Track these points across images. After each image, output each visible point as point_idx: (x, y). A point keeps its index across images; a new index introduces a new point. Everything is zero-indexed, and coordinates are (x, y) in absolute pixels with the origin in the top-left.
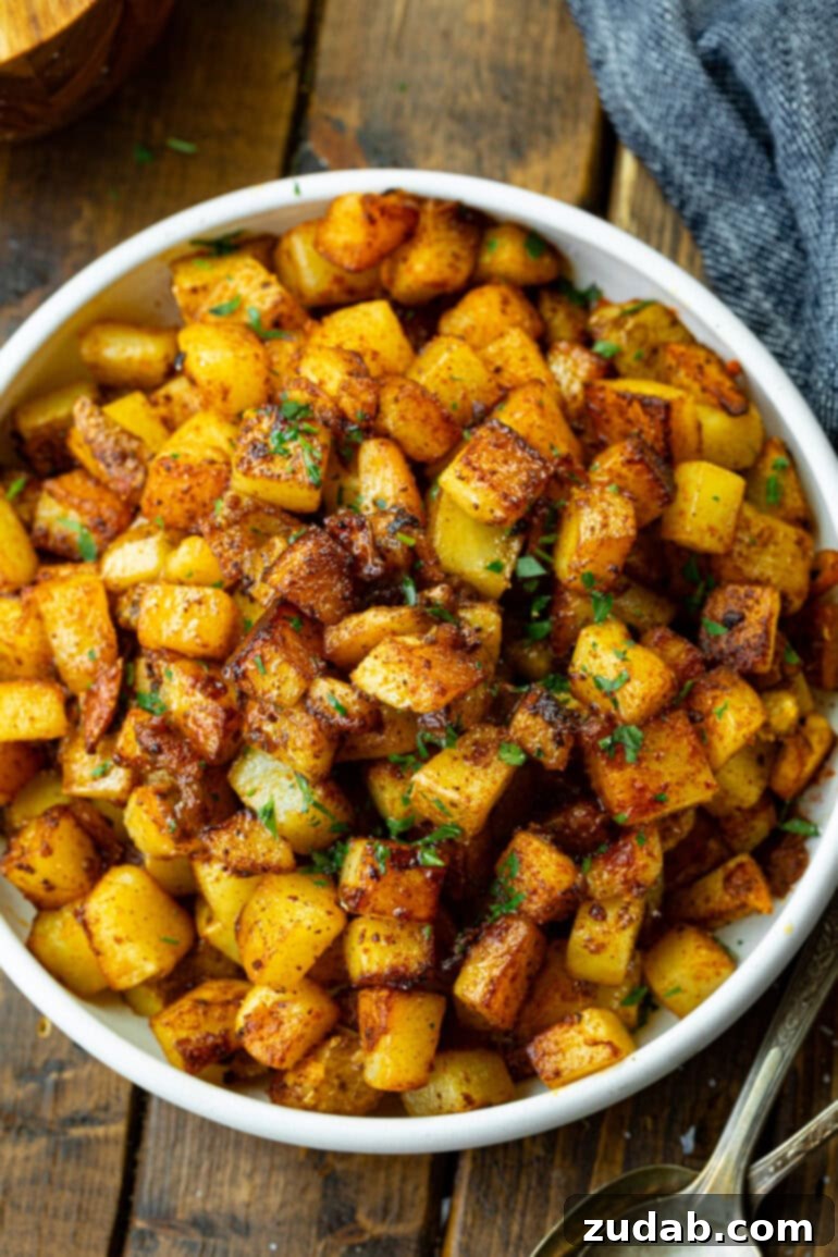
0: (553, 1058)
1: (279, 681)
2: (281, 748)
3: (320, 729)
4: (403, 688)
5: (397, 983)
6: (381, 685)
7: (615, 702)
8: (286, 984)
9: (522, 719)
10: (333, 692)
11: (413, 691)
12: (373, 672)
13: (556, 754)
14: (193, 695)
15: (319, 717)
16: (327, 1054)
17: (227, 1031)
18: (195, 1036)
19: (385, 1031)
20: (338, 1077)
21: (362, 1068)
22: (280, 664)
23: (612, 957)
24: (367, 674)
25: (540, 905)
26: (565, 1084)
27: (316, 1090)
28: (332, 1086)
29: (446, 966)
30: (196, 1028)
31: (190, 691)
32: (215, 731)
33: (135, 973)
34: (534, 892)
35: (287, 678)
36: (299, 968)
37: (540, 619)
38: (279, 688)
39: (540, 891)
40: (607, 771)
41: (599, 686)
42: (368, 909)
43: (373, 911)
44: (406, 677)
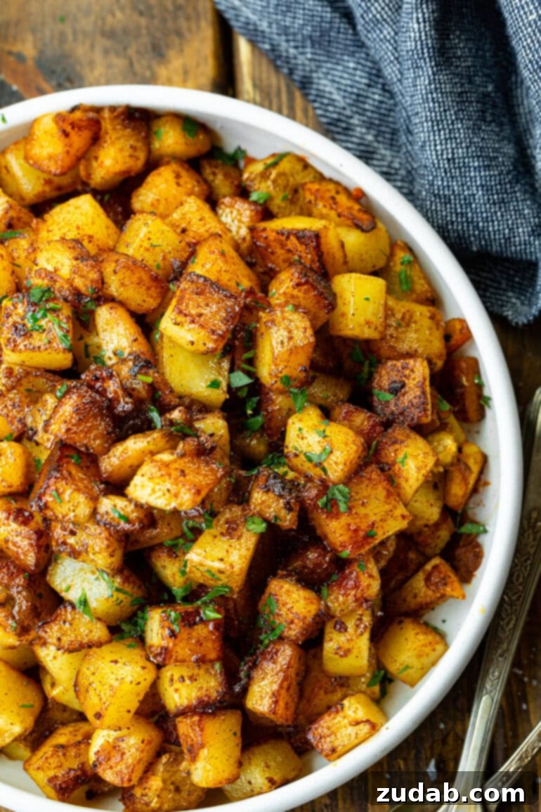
0: (328, 739)
1: (73, 506)
2: (84, 554)
3: (110, 535)
4: (168, 495)
5: (204, 709)
6: (150, 495)
7: (324, 470)
8: (121, 724)
9: (258, 497)
10: (115, 506)
11: (176, 496)
12: (143, 486)
13: (289, 517)
14: (9, 525)
15: (108, 526)
16: (161, 768)
17: (83, 764)
18: (60, 773)
19: (202, 746)
20: (173, 783)
21: (189, 773)
22: (72, 493)
23: (357, 657)
24: (139, 488)
25: (297, 631)
26: (339, 757)
27: (159, 796)
28: (170, 791)
29: (237, 689)
30: (60, 766)
31: (6, 522)
32: (31, 549)
33: (7, 735)
34: (292, 622)
35: (78, 503)
36: (129, 711)
37: (255, 415)
38: (74, 511)
39: (296, 621)
40: (328, 521)
41: (310, 460)
42: (172, 660)
43: (176, 661)
44: (168, 485)
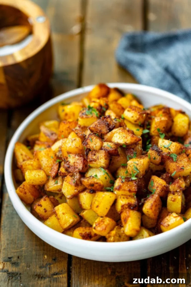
0: (167, 223)
1: (95, 143)
2: (97, 160)
3: (106, 152)
4: (124, 138)
5: (130, 207)
6: (118, 139)
7: (170, 149)
8: (103, 216)
9: (150, 152)
10: (108, 144)
11: (126, 138)
12: (116, 136)
13: (158, 158)
14: (75, 158)
15: (105, 150)
16: (115, 229)
17: (90, 232)
18: (83, 233)
20: (119, 234)
21: (124, 231)
22: (95, 139)
23: (178, 203)
24: (115, 137)
25: (159, 190)
26: (170, 229)
27: (114, 237)
28: (117, 236)
29: (140, 204)
30: (84, 231)
31: (75, 157)
32: (81, 163)
33: (68, 223)
34: (158, 187)
35: (97, 142)
36: (107, 209)
37: (149, 144)
38: (96, 145)
40: (170, 163)
41: (165, 147)
42: (121, 190)
43: (123, 190)
44: (124, 135)
